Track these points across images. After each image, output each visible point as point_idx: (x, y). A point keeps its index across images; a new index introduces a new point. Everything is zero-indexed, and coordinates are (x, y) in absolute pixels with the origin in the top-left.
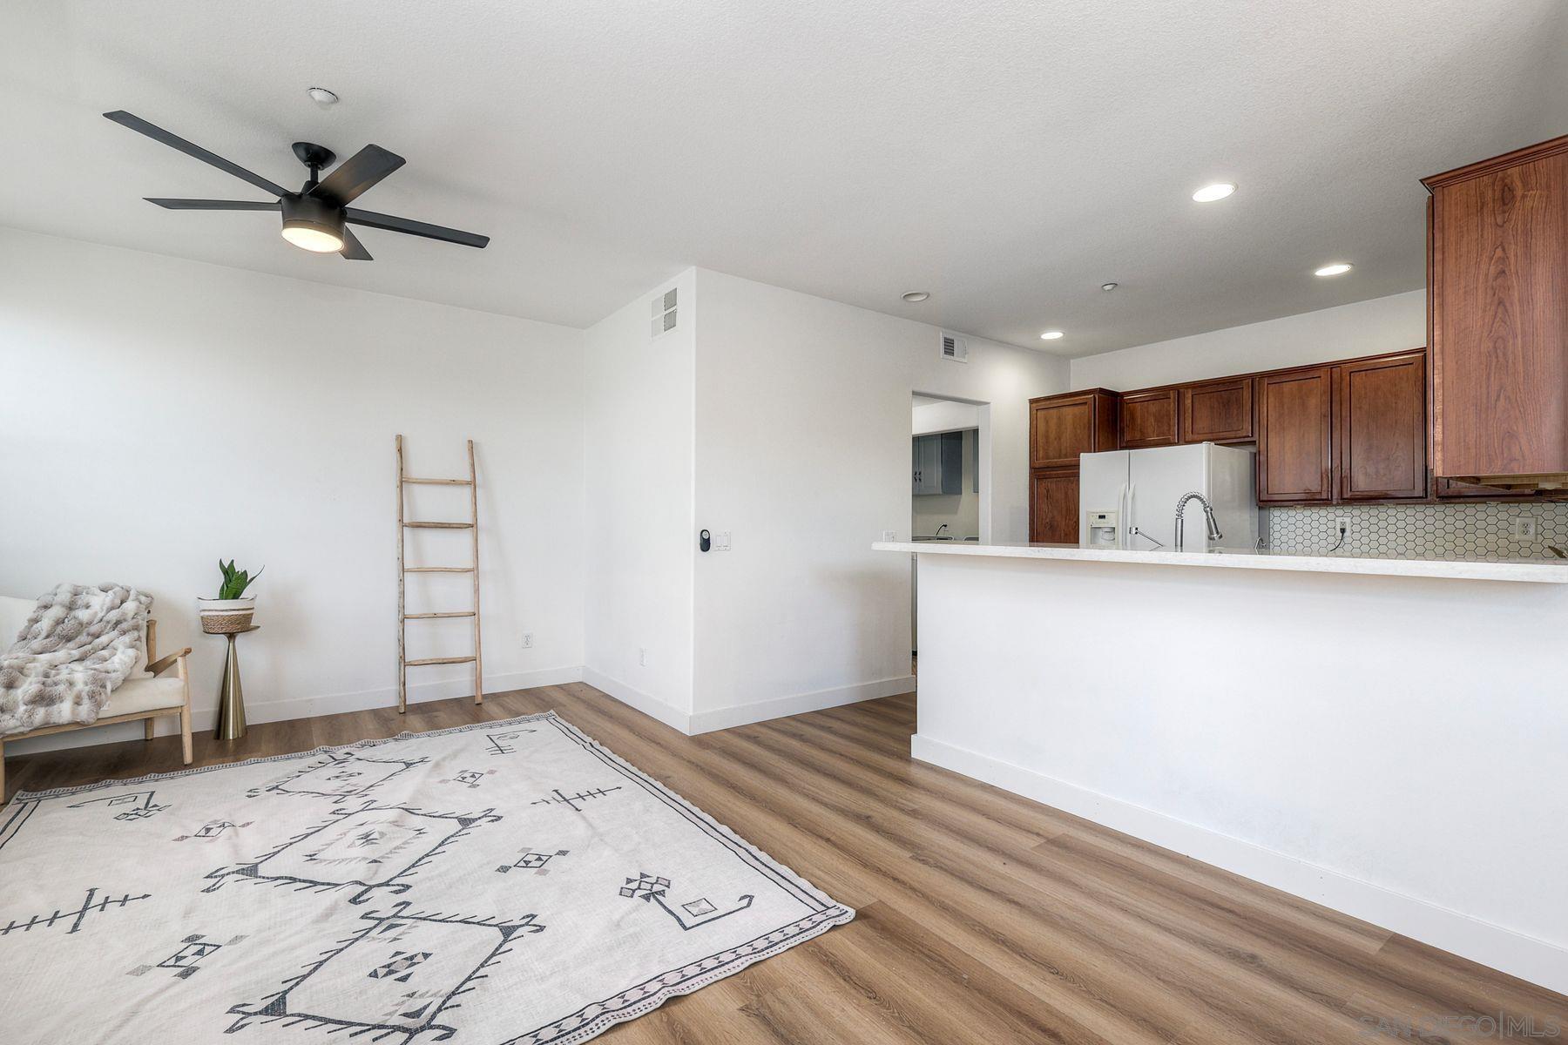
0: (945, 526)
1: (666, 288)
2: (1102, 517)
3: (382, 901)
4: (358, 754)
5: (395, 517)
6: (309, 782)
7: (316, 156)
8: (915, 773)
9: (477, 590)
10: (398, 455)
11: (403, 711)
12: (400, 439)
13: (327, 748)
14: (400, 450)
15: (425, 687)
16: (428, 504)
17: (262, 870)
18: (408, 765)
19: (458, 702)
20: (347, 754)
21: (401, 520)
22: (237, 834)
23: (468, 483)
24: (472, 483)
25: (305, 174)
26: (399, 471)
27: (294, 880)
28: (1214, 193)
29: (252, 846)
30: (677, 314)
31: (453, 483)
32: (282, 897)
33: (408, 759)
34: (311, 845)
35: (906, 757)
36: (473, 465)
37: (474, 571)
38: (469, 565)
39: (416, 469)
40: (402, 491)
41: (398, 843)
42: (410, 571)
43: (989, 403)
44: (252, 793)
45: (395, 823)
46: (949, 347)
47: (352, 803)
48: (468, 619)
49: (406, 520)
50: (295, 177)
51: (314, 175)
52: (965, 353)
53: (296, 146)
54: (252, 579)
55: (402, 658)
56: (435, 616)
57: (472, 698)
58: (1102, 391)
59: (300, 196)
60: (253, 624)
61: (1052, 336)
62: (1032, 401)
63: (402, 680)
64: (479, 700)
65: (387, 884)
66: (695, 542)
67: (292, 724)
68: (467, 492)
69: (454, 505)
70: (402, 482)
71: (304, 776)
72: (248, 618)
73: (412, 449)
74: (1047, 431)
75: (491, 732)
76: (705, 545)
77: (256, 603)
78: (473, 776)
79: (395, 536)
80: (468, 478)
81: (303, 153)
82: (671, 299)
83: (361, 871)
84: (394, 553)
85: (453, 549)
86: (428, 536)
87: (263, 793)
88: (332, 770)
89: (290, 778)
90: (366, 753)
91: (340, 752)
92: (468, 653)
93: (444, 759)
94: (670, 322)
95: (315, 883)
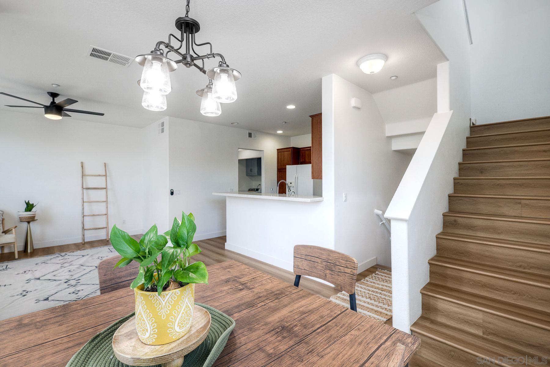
0: (260, 185)
1: (161, 121)
2: (291, 183)
3: (73, 282)
4: (68, 254)
5: (81, 186)
6: (54, 261)
7: (54, 95)
8: (226, 253)
9: (107, 207)
10: (82, 168)
11: (83, 243)
12: (82, 163)
13: (59, 253)
14: (82, 166)
15: (90, 236)
16: (91, 182)
17: (41, 279)
18: (83, 256)
19: (102, 241)
20: (66, 254)
21: (83, 187)
22: (33, 273)
23: (104, 176)
24: (106, 176)
25: (51, 99)
26: (82, 173)
27: (50, 280)
28: (291, 107)
29: (37, 275)
30: (164, 129)
31: (99, 175)
32: (46, 283)
33: (83, 255)
34: (54, 273)
35: (223, 248)
36: (106, 170)
37: (106, 202)
38: (105, 200)
39: (87, 172)
40: (83, 178)
41: (78, 272)
42: (85, 202)
43: (263, 151)
44: (37, 264)
45: (78, 268)
46: (250, 135)
47: (66, 265)
48: (105, 216)
49: (84, 187)
50: (48, 101)
51: (53, 100)
52: (255, 137)
53: (48, 93)
54: (35, 206)
55: (83, 228)
56: (94, 215)
57: (106, 239)
58: (293, 148)
59: (50, 106)
60: (36, 219)
61: (280, 132)
62: (278, 150)
63: (83, 234)
64: (108, 240)
65: (74, 279)
66: (169, 193)
67: (48, 248)
68: (104, 178)
69: (100, 182)
70: (83, 176)
71: (52, 260)
72: (34, 217)
73: (86, 166)
74: (281, 158)
75: (109, 247)
76: (172, 193)
77: (36, 213)
78: (102, 257)
79: (81, 192)
80: (104, 174)
81: (50, 94)
82: (163, 124)
83: (68, 277)
84: (81, 197)
85: (100, 195)
86: (90, 191)
87: (40, 264)
88: (61, 258)
89: (48, 260)
90: (72, 254)
91: (63, 254)
92: (105, 226)
93: (94, 254)
94: (163, 131)
95: (56, 280)
